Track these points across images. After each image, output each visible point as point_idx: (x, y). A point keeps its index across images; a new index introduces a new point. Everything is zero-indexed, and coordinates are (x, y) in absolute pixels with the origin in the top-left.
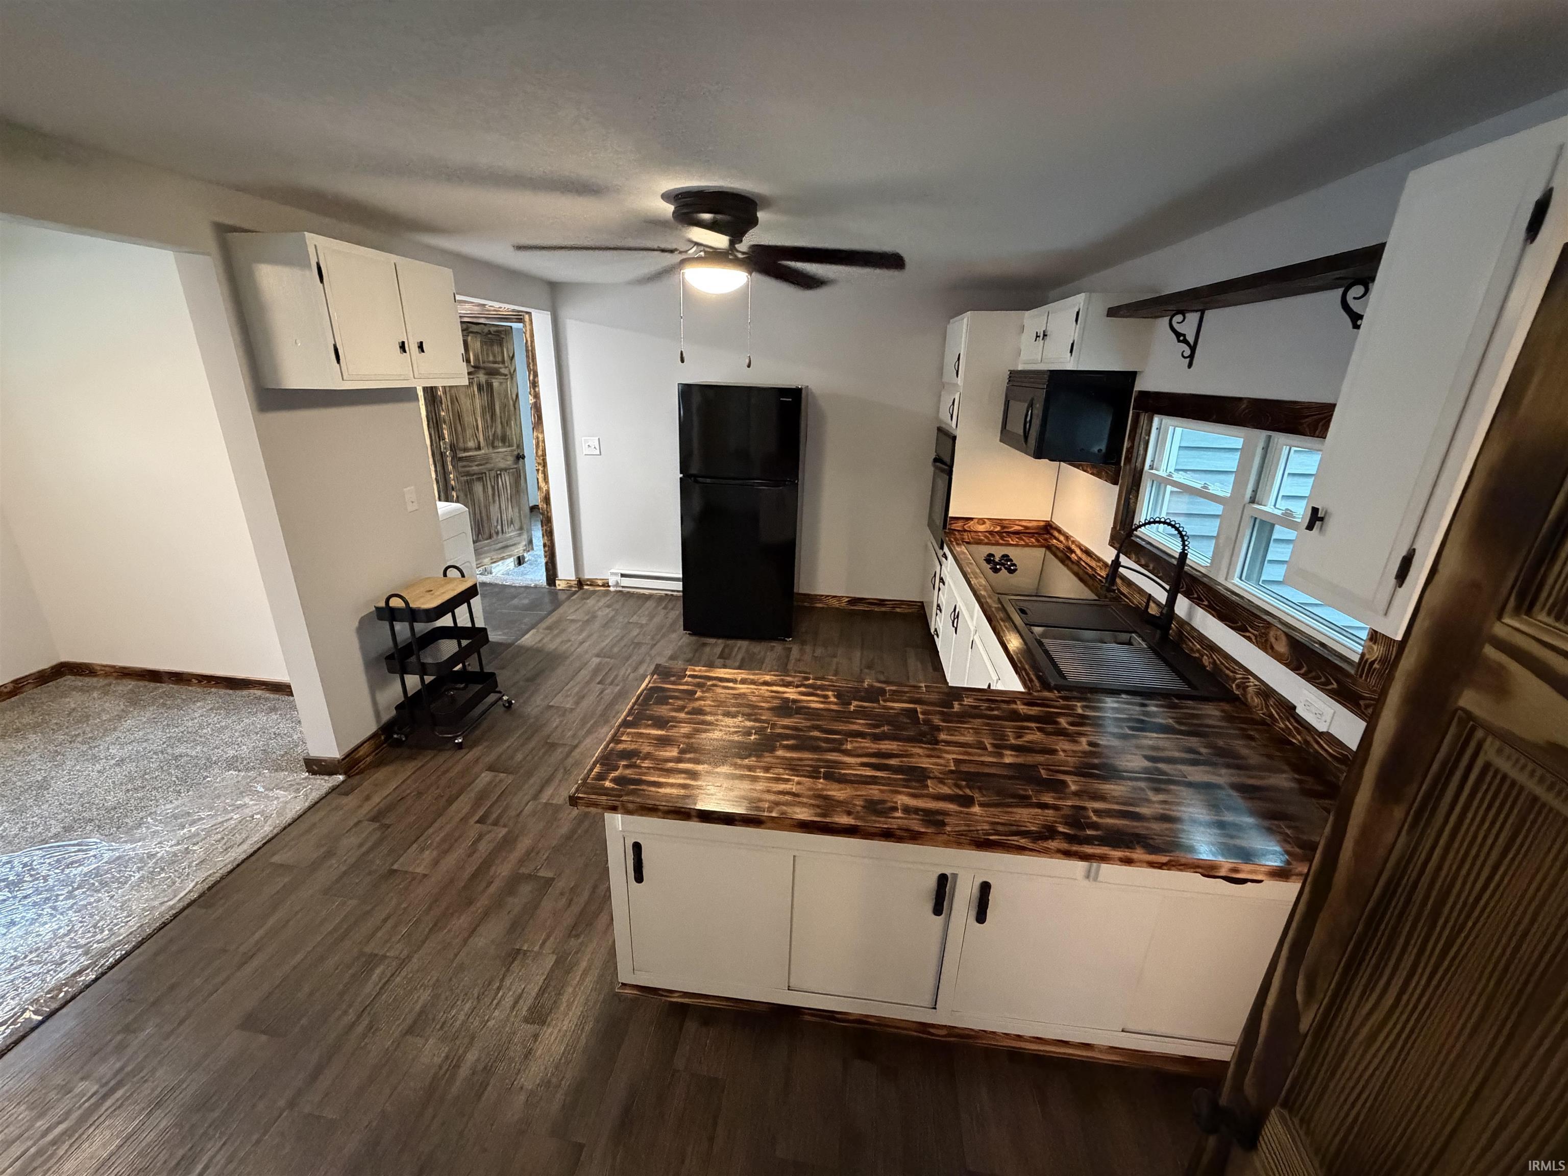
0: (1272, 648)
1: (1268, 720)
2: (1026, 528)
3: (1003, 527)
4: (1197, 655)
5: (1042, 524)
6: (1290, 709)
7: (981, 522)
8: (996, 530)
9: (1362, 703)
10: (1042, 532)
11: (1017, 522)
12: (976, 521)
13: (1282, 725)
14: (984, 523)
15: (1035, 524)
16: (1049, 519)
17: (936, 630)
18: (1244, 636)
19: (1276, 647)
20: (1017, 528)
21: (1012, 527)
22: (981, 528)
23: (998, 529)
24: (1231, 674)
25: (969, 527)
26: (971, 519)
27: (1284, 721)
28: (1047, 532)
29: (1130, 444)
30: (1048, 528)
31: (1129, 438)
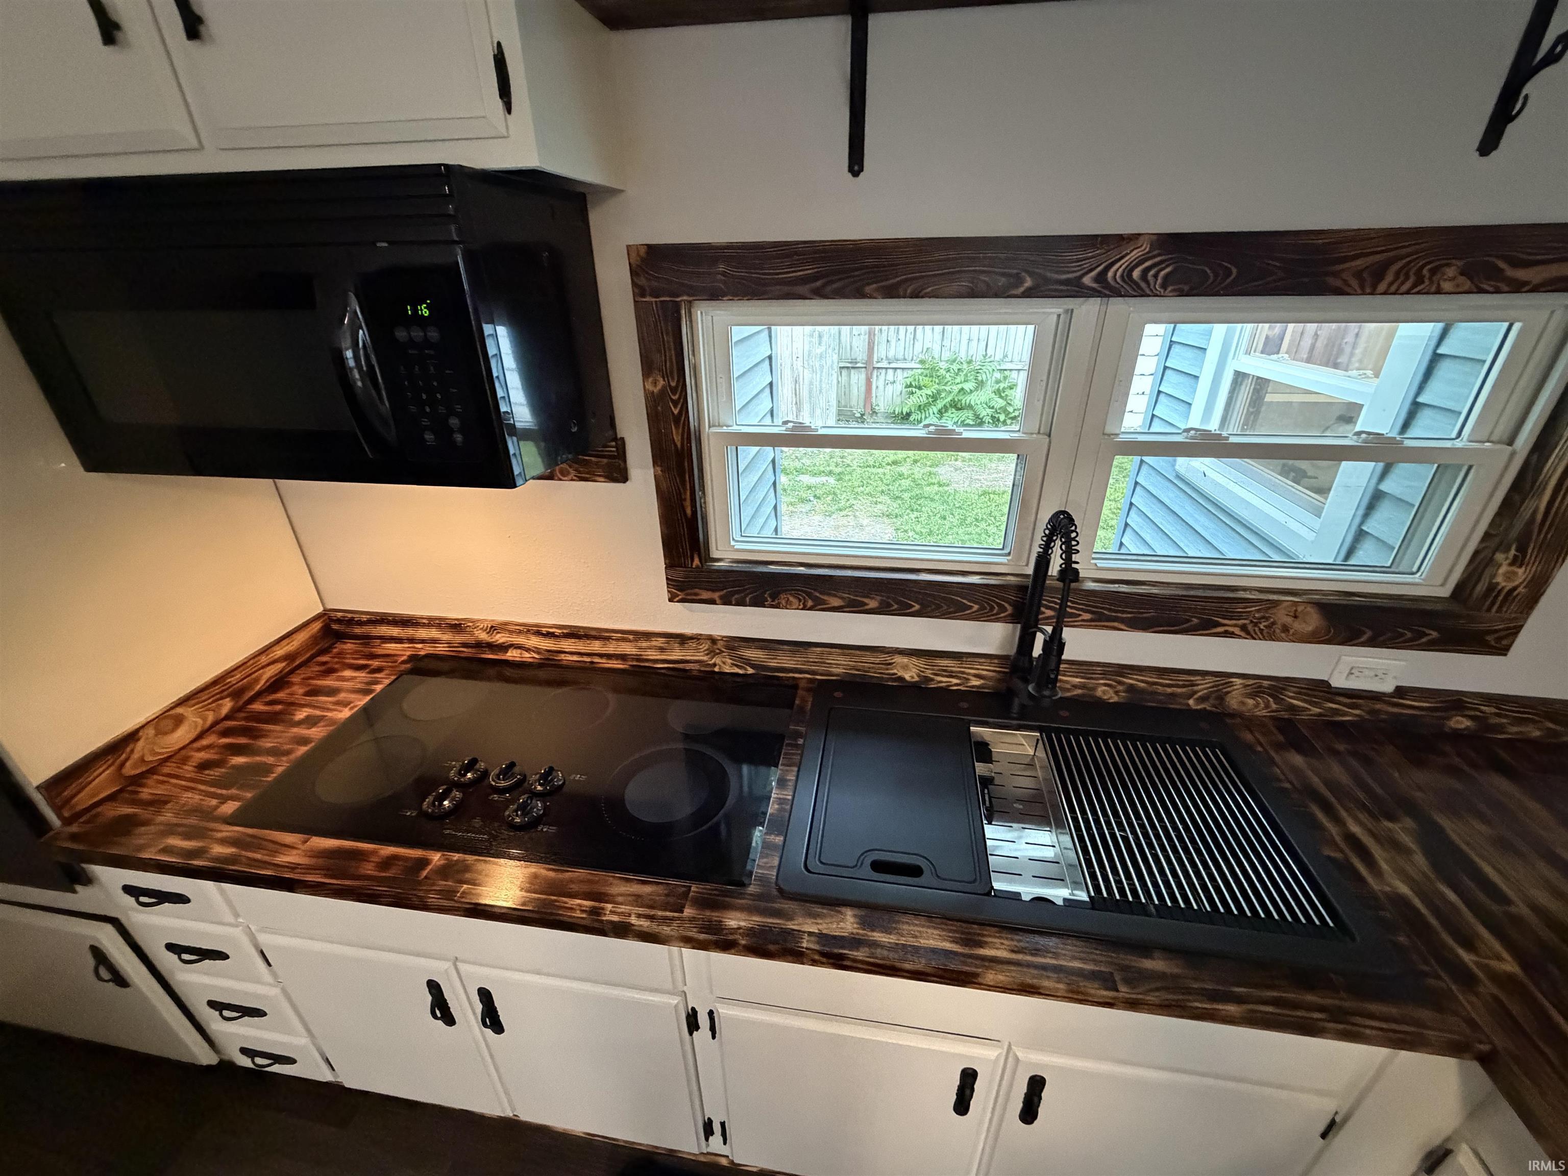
1: (1282, 715)
3: (236, 694)
5: (317, 626)
7: (169, 723)
8: (225, 710)
10: (324, 644)
11: (264, 659)
12: (151, 731)
13: (1316, 711)
14: (179, 721)
15: (301, 638)
16: (320, 609)
17: (244, 1051)
19: (1296, 626)
20: (270, 672)
21: (257, 680)
22: (181, 736)
23: (227, 705)
24: (1181, 690)
25: (142, 760)
26: (132, 737)
27: (1315, 704)
28: (341, 637)
29: (661, 382)
30: (335, 627)
31: (648, 368)
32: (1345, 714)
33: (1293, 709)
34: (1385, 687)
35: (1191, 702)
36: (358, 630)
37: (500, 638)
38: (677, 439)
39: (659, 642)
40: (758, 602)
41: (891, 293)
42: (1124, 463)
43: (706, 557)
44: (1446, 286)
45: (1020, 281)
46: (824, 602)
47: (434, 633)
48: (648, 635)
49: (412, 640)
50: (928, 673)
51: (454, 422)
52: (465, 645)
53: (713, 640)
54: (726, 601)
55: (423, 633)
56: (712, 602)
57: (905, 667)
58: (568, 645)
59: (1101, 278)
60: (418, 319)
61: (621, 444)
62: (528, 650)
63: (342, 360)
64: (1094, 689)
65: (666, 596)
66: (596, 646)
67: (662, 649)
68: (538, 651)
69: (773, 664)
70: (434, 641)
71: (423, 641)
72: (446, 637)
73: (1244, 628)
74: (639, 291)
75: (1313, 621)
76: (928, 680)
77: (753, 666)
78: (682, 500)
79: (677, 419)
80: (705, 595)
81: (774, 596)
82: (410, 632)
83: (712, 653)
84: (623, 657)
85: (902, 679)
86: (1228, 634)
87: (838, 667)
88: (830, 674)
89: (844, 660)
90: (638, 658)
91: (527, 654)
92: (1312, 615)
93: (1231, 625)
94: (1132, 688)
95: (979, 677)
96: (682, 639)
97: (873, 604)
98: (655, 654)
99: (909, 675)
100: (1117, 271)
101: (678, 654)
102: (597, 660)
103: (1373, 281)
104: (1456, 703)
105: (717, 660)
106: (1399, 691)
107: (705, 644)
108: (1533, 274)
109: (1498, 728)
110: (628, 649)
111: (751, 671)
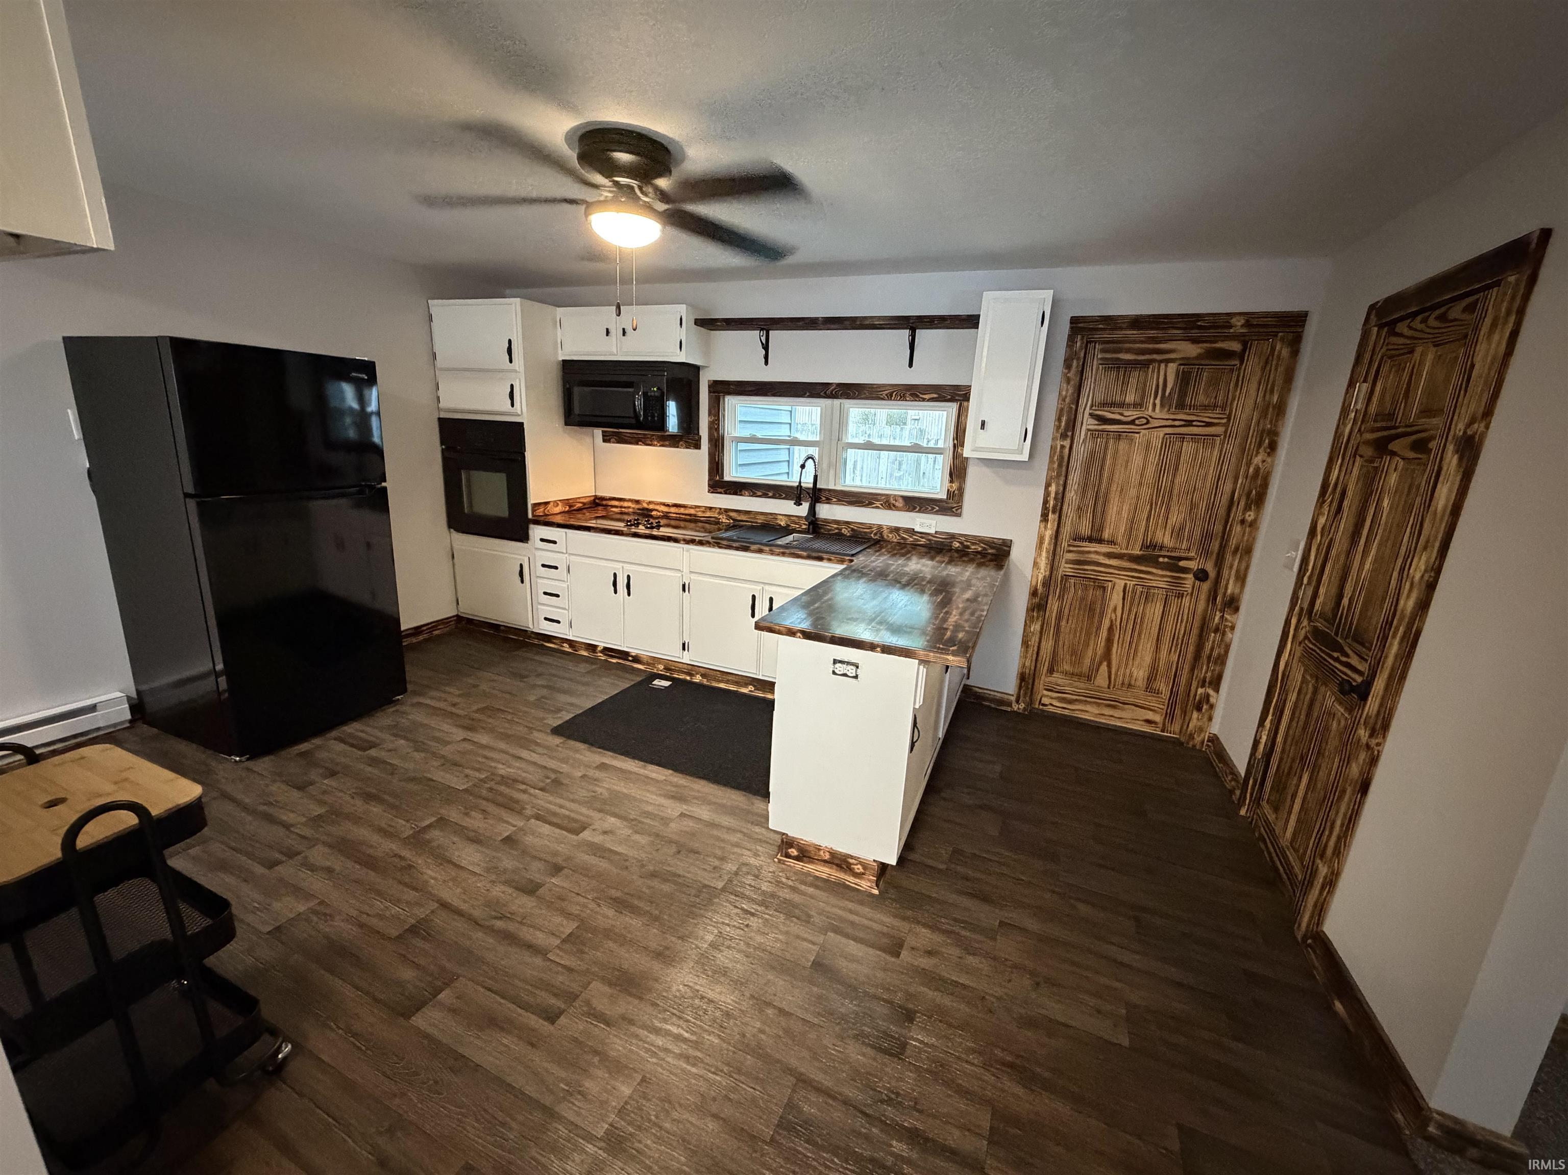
0: (894, 506)
1: (902, 541)
2: (584, 504)
4: (837, 531)
5: (592, 498)
6: (911, 532)
7: (555, 504)
8: (567, 510)
9: (954, 510)
11: (578, 500)
12: (552, 504)
13: (911, 539)
14: (558, 505)
15: (588, 499)
16: (594, 494)
18: (873, 508)
19: (897, 504)
20: (578, 505)
22: (557, 510)
24: (868, 530)
25: (549, 511)
26: (548, 503)
27: (911, 537)
28: (598, 505)
29: (713, 418)
30: (597, 501)
31: (710, 414)
32: (920, 541)
33: (903, 538)
34: (932, 531)
35: (872, 535)
36: (604, 503)
37: (651, 507)
38: (716, 435)
39: (703, 509)
40: (735, 493)
41: (774, 395)
42: (851, 452)
43: (722, 476)
44: (908, 399)
45: (805, 394)
46: (755, 493)
47: (630, 504)
48: (699, 507)
49: (621, 507)
50: (789, 523)
51: (656, 415)
52: (639, 509)
53: (720, 509)
54: (726, 493)
55: (626, 504)
56: (720, 493)
57: (781, 520)
58: (673, 510)
59: (825, 393)
60: (654, 391)
61: (700, 438)
62: (659, 511)
63: (635, 404)
64: (841, 530)
65: (707, 490)
66: (682, 510)
67: (703, 512)
68: (662, 512)
69: (739, 518)
70: (629, 507)
71: (625, 508)
72: (633, 506)
73: (882, 505)
74: (710, 392)
75: (900, 504)
76: (788, 526)
77: (733, 519)
78: (715, 455)
79: (716, 429)
80: (719, 490)
81: (741, 491)
82: (622, 504)
83: (720, 513)
84: (690, 515)
85: (780, 525)
86: (877, 507)
87: (760, 520)
88: (757, 523)
89: (762, 517)
90: (695, 515)
91: (659, 514)
92: (901, 500)
93: (878, 504)
94: (853, 530)
95: (805, 524)
96: (711, 508)
97: (770, 494)
98: (700, 514)
99: (783, 524)
100: (828, 392)
101: (708, 514)
102: (681, 516)
103: (890, 397)
104: (953, 536)
105: (721, 517)
106: (936, 532)
107: (718, 511)
108: (926, 397)
109: (968, 547)
110: (692, 511)
111: (732, 521)
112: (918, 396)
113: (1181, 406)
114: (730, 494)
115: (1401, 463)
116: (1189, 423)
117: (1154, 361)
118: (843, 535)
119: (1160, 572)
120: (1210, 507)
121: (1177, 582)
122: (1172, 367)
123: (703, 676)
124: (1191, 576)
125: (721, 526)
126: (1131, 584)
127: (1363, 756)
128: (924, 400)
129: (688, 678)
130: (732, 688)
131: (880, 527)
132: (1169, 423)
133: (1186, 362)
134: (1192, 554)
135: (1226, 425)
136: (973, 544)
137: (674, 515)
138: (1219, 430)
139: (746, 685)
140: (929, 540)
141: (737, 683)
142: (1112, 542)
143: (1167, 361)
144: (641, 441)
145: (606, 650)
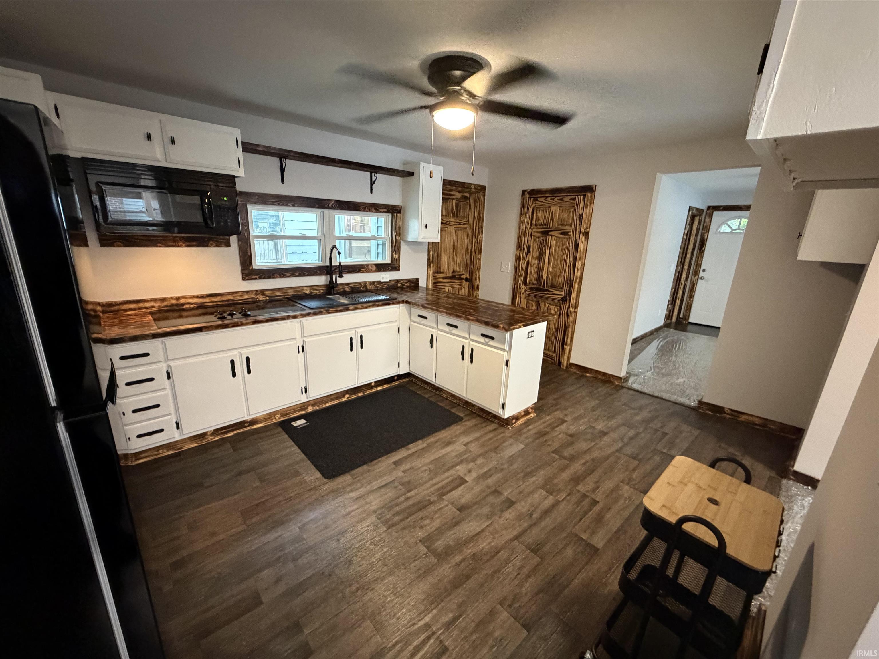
29: (242, 221)
30: (102, 308)
32: (384, 286)
33: (377, 287)
34: (388, 280)
35: (361, 288)
36: (114, 308)
37: (182, 301)
38: (246, 235)
39: (240, 294)
40: (268, 277)
41: (293, 205)
43: (252, 266)
44: (373, 211)
45: (315, 205)
46: (285, 275)
47: (152, 304)
48: (236, 293)
49: (140, 309)
50: (312, 291)
52: (166, 307)
53: (257, 291)
54: (260, 278)
56: (256, 279)
57: (306, 290)
58: (208, 300)
59: (328, 205)
60: (224, 200)
62: (192, 304)
64: (344, 289)
65: (240, 279)
66: (219, 298)
67: (241, 296)
68: (196, 304)
69: (273, 295)
70: (152, 307)
71: (146, 308)
72: (158, 305)
73: (365, 270)
75: (374, 268)
77: (268, 297)
79: (246, 230)
80: (254, 277)
83: (256, 295)
84: (228, 301)
85: (306, 294)
86: (363, 272)
87: (291, 293)
88: (289, 295)
89: (292, 291)
90: (233, 300)
91: (192, 306)
92: (374, 266)
93: (363, 270)
94: (351, 287)
95: (322, 290)
96: (247, 292)
97: (297, 274)
98: (238, 298)
99: (308, 292)
100: (330, 205)
101: (246, 297)
102: (219, 303)
103: (364, 210)
104: (397, 281)
105: (258, 297)
106: (390, 281)
107: (254, 293)
108: (382, 210)
109: (404, 285)
110: (230, 297)
111: (268, 298)
112: (378, 210)
113: (457, 216)
114: (264, 278)
115: (555, 238)
116: (460, 224)
117: (449, 198)
118: (346, 291)
119: (456, 281)
120: (466, 255)
121: (461, 284)
122: (454, 201)
123: (313, 405)
124: (464, 281)
125: (259, 304)
126: (450, 288)
127: (573, 315)
128: (381, 212)
129: (303, 412)
130: (337, 402)
131: (365, 283)
132: (455, 223)
133: (458, 200)
134: (463, 273)
135: (468, 224)
136: (406, 283)
137: (211, 304)
138: (466, 226)
139: (344, 396)
140: (388, 285)
141: (338, 398)
142: (443, 273)
143: (453, 199)
144: (160, 243)
145: (216, 432)
